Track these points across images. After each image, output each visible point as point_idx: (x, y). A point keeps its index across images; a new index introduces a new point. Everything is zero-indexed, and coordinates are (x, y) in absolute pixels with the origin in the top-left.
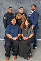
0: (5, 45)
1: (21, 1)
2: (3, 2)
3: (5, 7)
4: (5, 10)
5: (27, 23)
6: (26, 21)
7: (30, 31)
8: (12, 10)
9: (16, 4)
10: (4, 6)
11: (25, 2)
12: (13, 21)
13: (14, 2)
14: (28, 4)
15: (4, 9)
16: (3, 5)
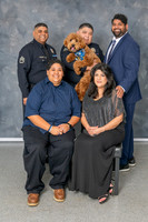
0: (26, 152)
1: (78, 4)
2: (17, 5)
3: (24, 24)
4: (23, 33)
5: (101, 80)
6: (99, 72)
7: (109, 106)
8: (46, 32)
9: (61, 15)
10: (19, 19)
12: (52, 73)
13: (56, 8)
15: (20, 32)
16: (16, 17)
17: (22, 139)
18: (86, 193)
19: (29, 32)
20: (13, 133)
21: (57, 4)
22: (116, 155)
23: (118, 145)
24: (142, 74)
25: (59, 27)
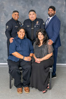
1: (32, 2)
2: (4, 2)
4: (6, 15)
6: (40, 33)
9: (24, 7)
10: (5, 9)
11: (39, 3)
12: (20, 33)
13: (22, 4)
14: (45, 6)
16: (3, 8)
17: (7, 64)
18: (37, 88)
19: (10, 15)
20: (3, 61)
21: (22, 2)
22: (50, 71)
23: (51, 67)
24: (62, 34)
25: (23, 12)
